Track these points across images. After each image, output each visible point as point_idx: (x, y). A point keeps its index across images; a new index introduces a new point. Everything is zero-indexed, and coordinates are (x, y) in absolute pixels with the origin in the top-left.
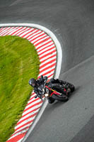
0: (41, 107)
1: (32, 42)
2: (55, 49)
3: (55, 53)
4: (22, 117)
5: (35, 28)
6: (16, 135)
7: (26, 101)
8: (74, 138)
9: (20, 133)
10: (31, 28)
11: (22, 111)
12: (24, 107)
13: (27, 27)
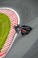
0: (11, 42)
1: (7, 15)
2: (17, 18)
3: (17, 20)
4: (4, 46)
5: (9, 10)
6: (2, 53)
7: (6, 39)
8: (25, 54)
9: (3, 53)
10: (7, 9)
11: (4, 43)
12: (5, 42)
13: (5, 9)
